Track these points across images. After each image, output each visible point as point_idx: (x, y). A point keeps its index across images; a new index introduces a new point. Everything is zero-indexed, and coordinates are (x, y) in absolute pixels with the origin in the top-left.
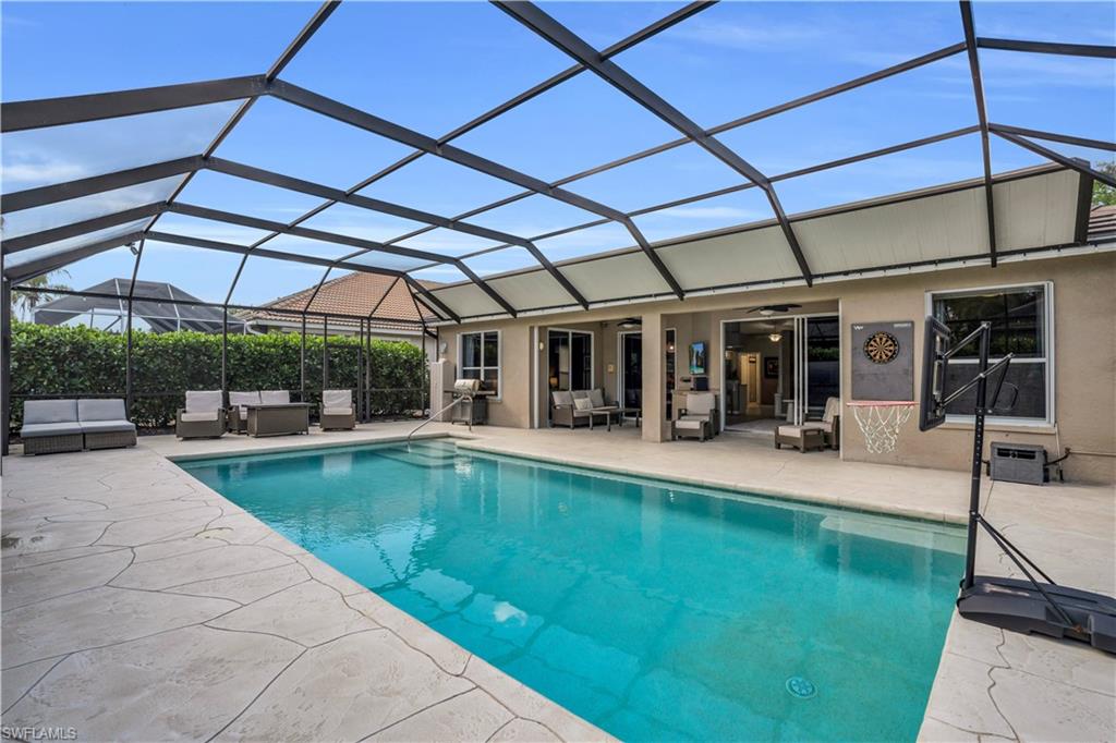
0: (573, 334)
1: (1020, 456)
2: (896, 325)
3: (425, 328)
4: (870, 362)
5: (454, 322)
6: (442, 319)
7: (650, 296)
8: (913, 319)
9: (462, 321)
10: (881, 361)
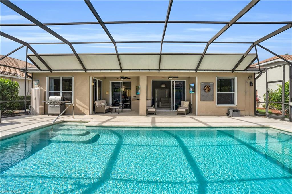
0: (98, 80)
1: (236, 112)
2: (210, 84)
3: (26, 72)
4: (205, 92)
5: (49, 72)
6: (40, 69)
7: (148, 70)
8: (213, 82)
9: (53, 72)
10: (207, 92)
